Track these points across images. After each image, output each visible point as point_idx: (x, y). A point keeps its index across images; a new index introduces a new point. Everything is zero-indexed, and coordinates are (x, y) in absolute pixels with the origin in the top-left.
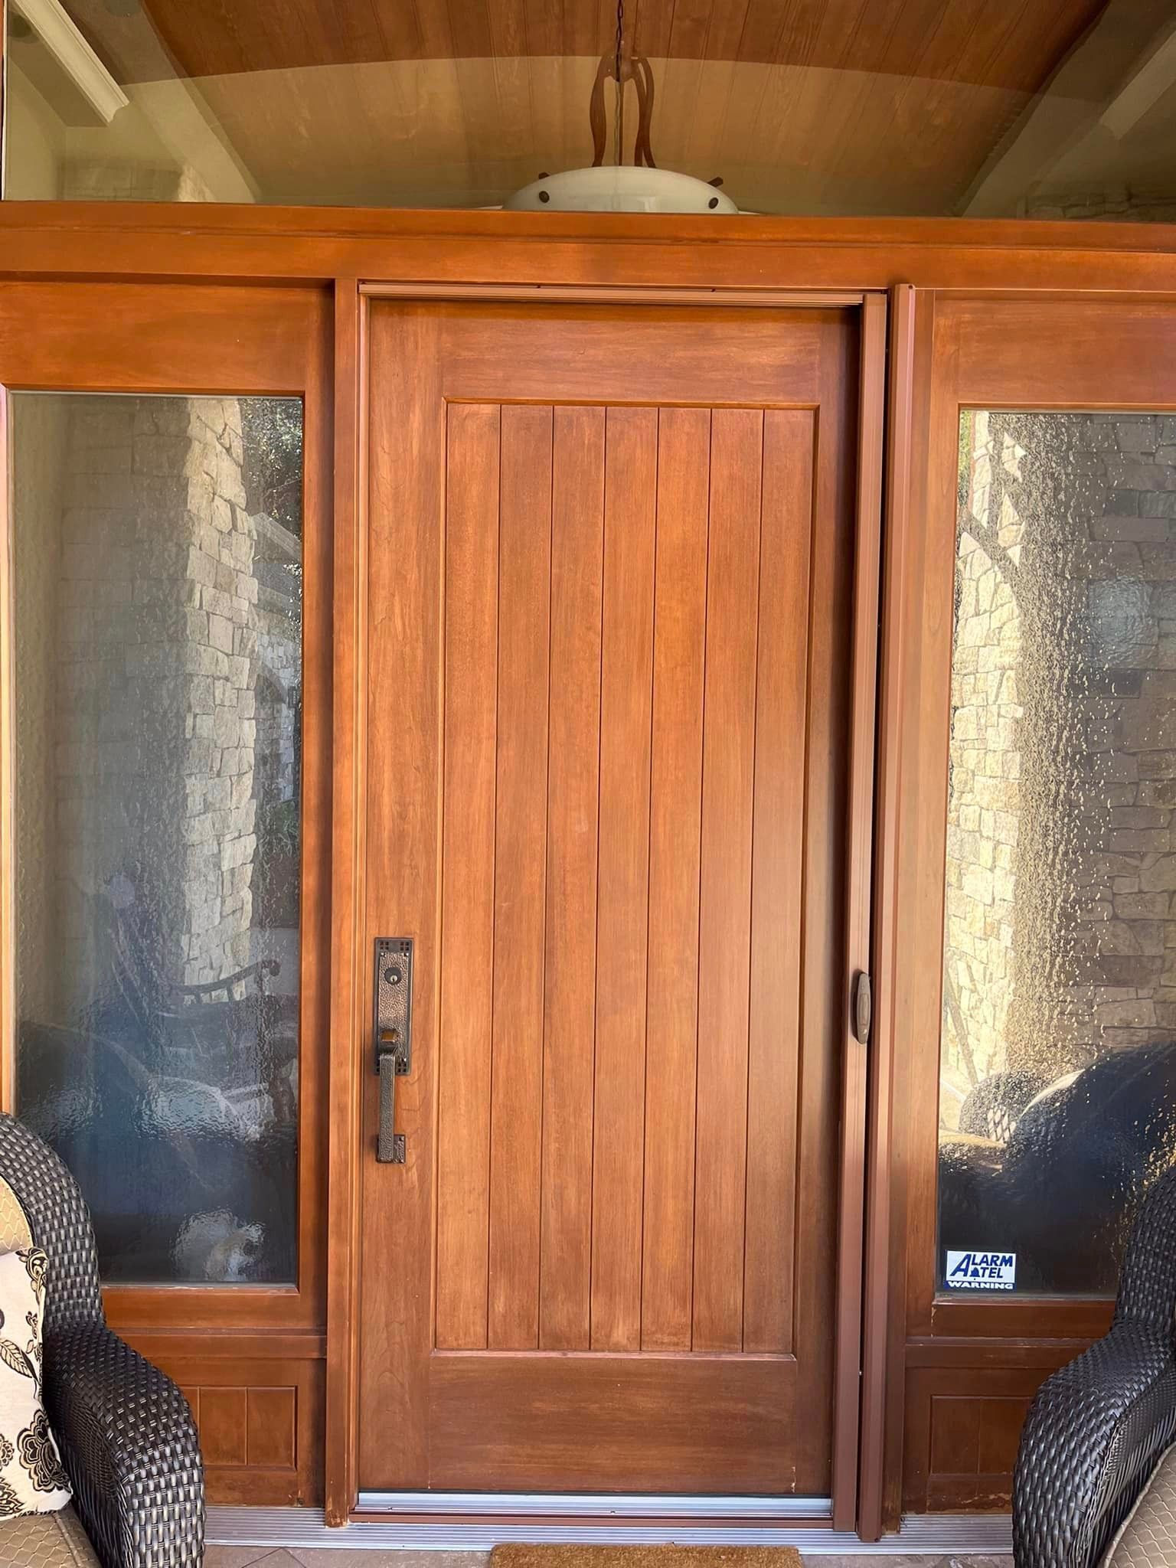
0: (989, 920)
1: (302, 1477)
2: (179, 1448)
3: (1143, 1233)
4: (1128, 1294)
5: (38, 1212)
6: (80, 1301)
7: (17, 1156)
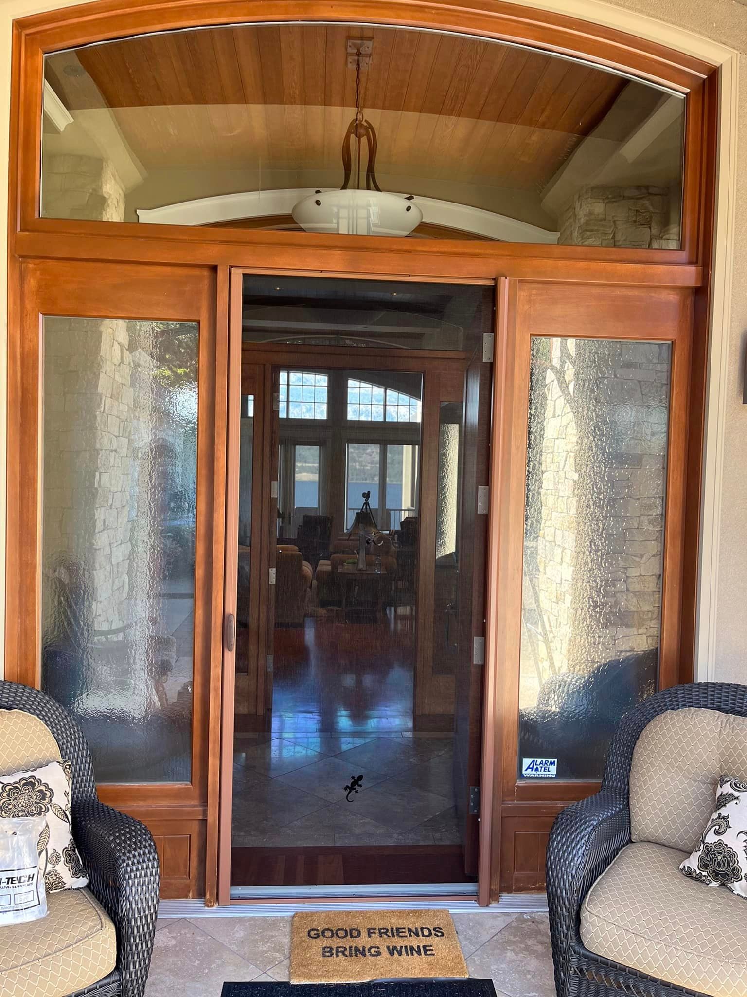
0: (559, 592)
1: (193, 883)
2: (147, 851)
3: (616, 745)
4: (608, 775)
5: (63, 744)
6: (86, 789)
7: (51, 715)
